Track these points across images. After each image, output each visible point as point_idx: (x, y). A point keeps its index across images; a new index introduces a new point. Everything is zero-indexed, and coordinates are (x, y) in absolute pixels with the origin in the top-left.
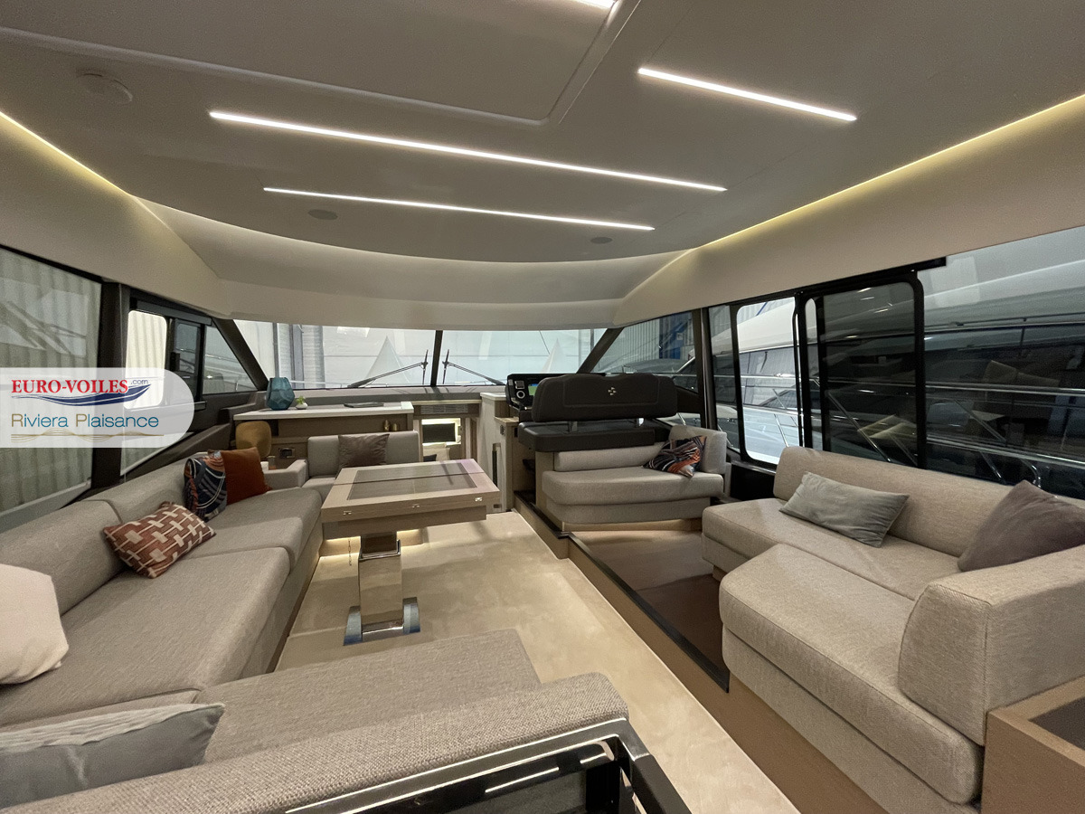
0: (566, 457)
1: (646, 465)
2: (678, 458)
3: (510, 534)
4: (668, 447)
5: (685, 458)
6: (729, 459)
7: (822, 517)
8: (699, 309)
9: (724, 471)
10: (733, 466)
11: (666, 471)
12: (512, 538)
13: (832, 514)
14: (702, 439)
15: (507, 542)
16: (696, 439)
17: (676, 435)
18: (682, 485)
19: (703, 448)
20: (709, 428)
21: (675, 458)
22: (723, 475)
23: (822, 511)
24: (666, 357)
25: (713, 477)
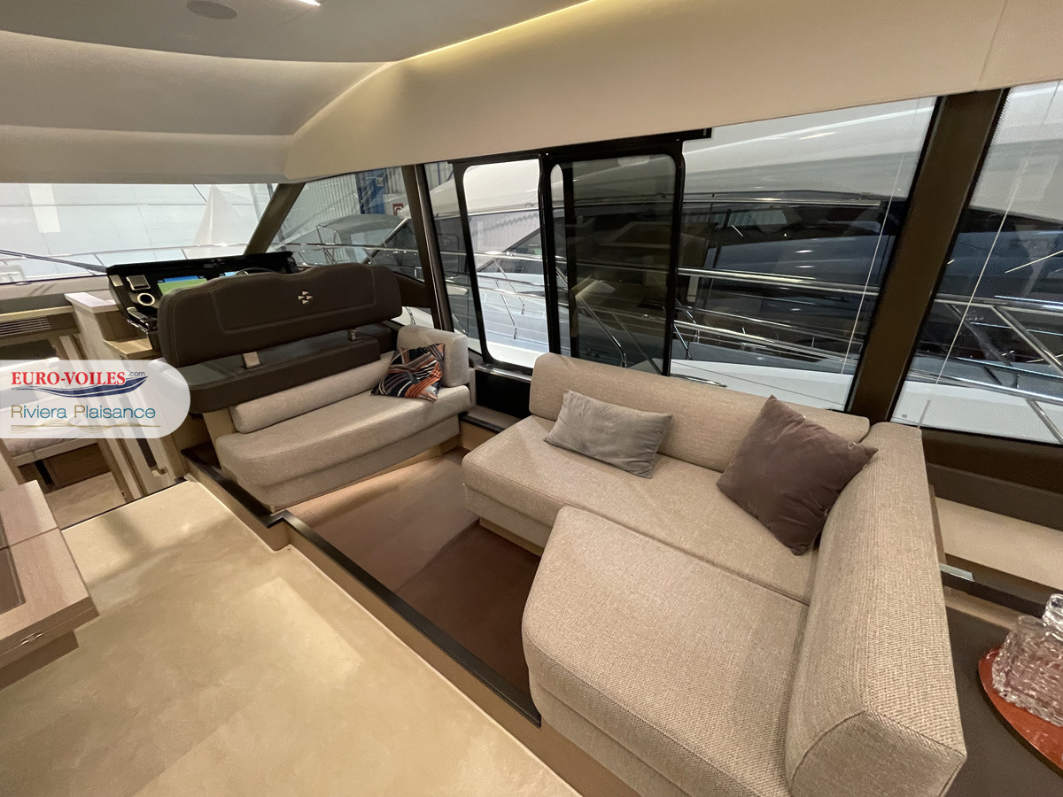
0: (249, 411)
1: (375, 390)
2: (414, 376)
3: (185, 528)
4: (398, 361)
5: (423, 375)
6: (471, 365)
7: (593, 451)
8: (412, 166)
9: (468, 380)
10: (476, 371)
11: (402, 395)
12: (192, 537)
13: (603, 445)
14: (440, 347)
15: (184, 547)
16: (432, 348)
17: (406, 341)
18: (426, 412)
19: (442, 360)
20: (444, 329)
21: (412, 378)
22: (467, 385)
23: (592, 442)
24: (369, 213)
25: (458, 391)
